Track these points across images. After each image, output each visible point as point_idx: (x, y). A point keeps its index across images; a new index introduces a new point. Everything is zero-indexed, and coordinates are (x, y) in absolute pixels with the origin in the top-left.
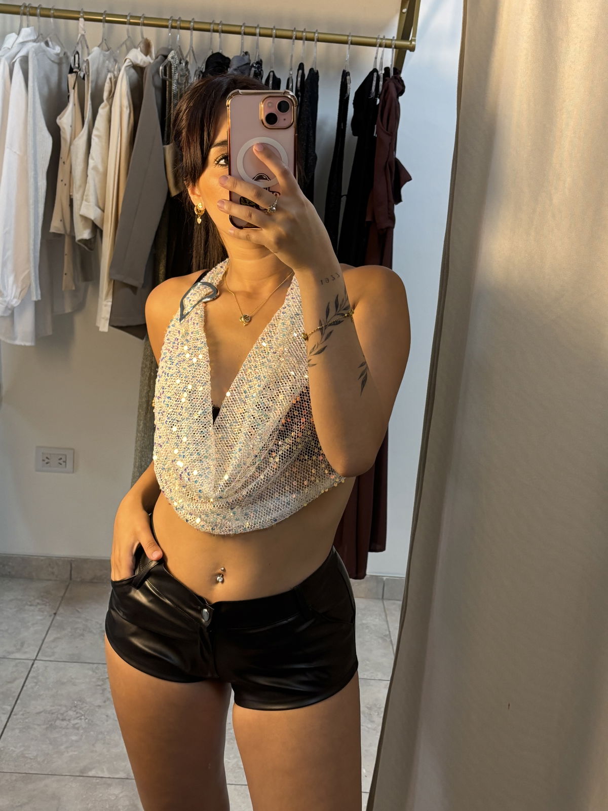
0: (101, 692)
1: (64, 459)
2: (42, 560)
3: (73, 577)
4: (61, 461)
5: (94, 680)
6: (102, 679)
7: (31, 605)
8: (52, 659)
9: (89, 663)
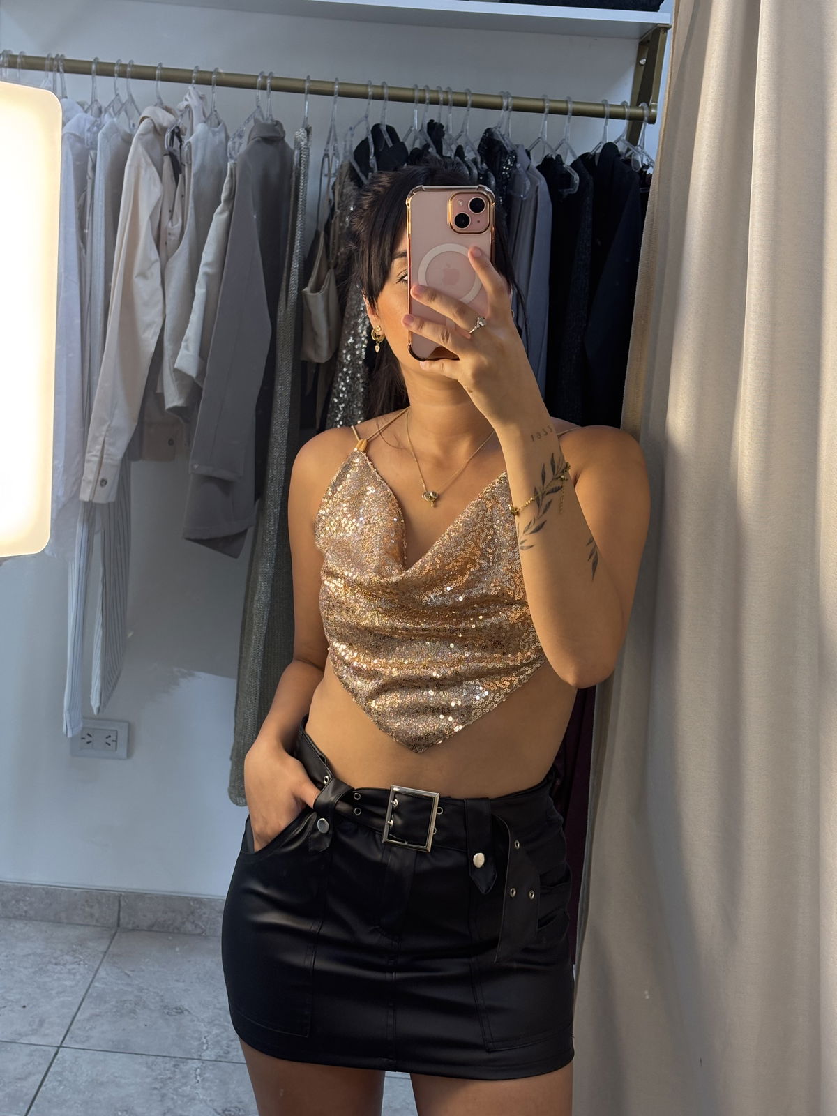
1: (113, 737)
2: (75, 894)
3: (121, 921)
4: (109, 740)
5: (148, 1080)
6: (162, 1078)
7: (56, 964)
8: (86, 1046)
9: (142, 1054)
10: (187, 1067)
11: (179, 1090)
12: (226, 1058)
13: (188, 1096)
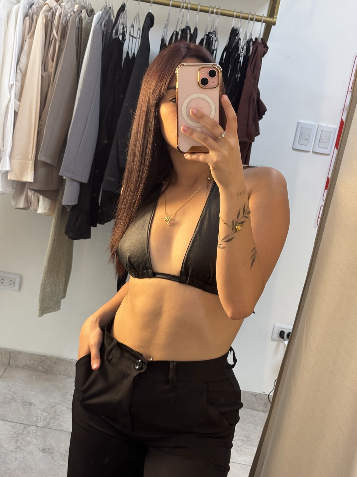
0: (15, 442)
1: (13, 281)
3: (10, 363)
4: (11, 283)
5: (11, 433)
6: (18, 433)
9: (11, 422)
10: (30, 429)
11: (25, 439)
12: (48, 426)
13: (28, 441)
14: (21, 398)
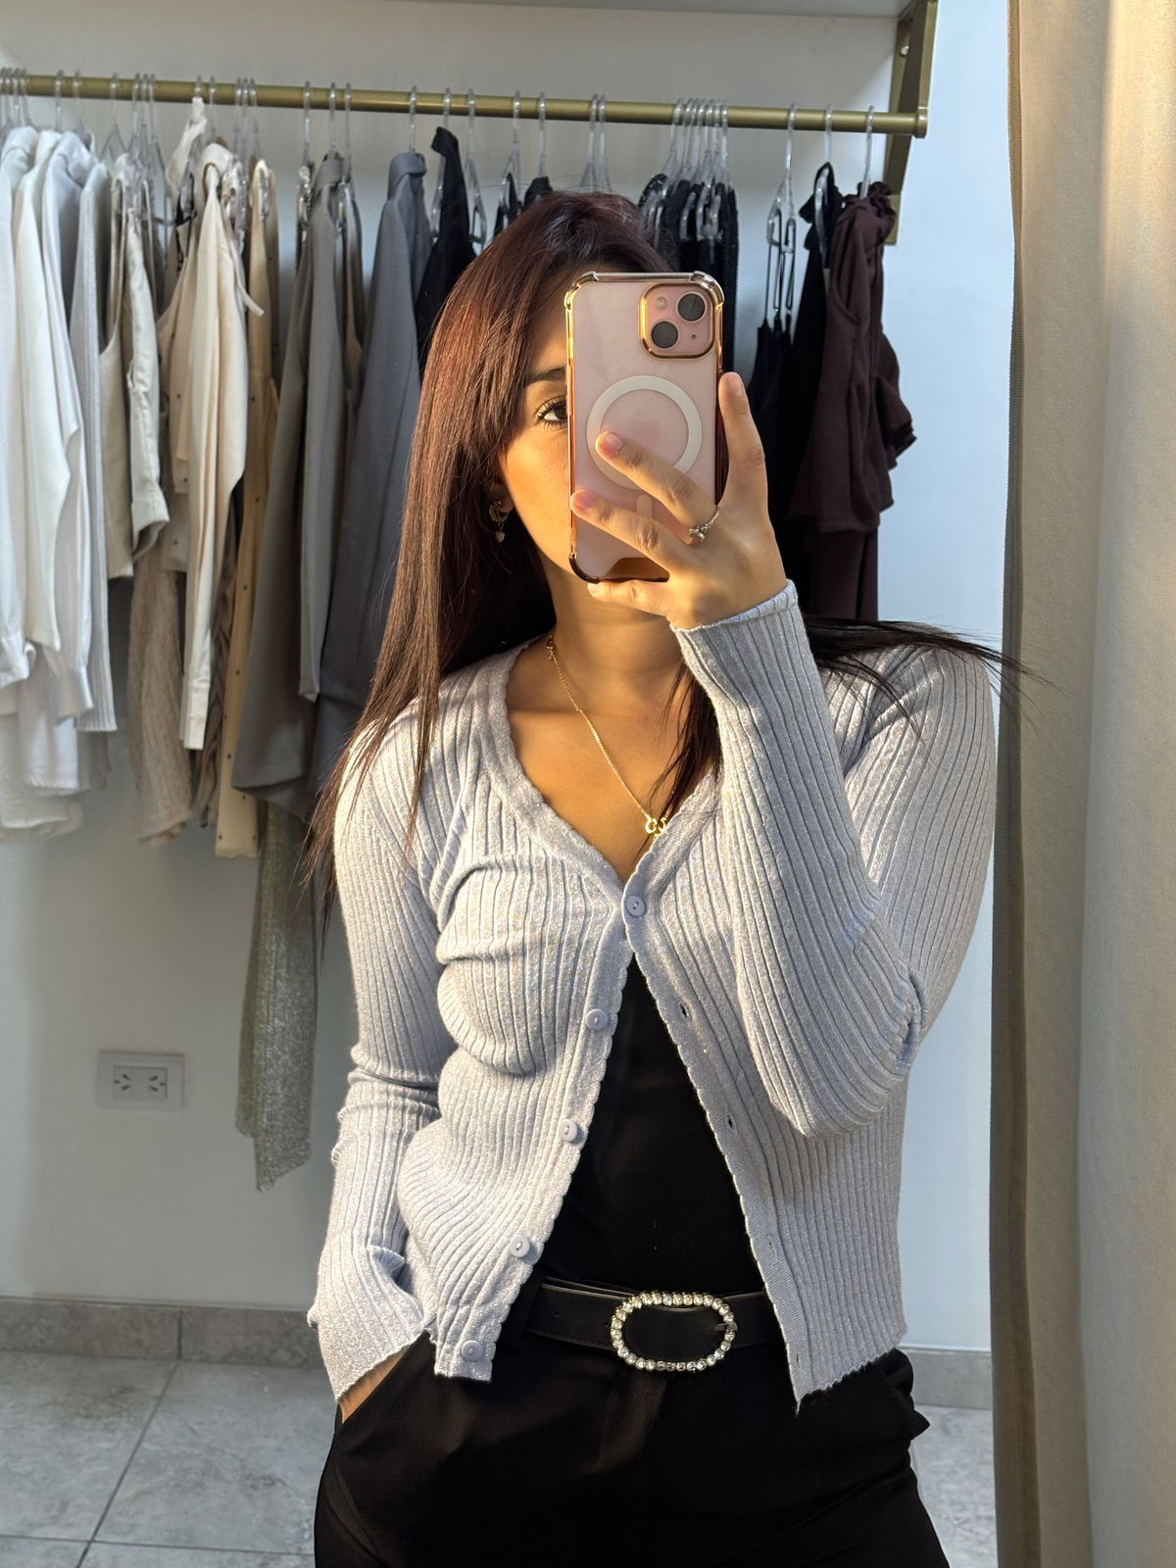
1: (161, 1079)
2: (114, 1312)
3: (184, 1350)
4: (155, 1084)
7: (87, 1417)
8: (129, 1539)
9: (214, 1550)
14: (237, 1465)
